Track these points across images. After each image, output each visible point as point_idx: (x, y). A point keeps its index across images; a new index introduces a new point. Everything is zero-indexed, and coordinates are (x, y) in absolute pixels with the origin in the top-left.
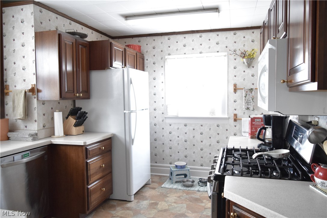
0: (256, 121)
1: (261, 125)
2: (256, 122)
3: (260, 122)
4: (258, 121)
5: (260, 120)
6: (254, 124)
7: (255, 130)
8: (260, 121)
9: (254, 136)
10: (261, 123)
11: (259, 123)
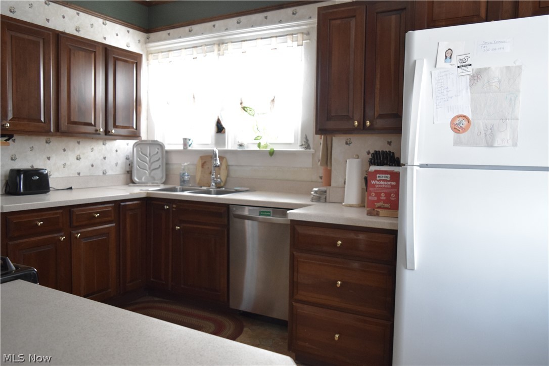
0: (378, 179)
1: (390, 187)
2: (378, 181)
3: (389, 181)
4: (383, 178)
5: (387, 177)
6: (374, 186)
7: (376, 198)
8: (389, 179)
9: (374, 210)
10: (389, 183)
11: (386, 183)
